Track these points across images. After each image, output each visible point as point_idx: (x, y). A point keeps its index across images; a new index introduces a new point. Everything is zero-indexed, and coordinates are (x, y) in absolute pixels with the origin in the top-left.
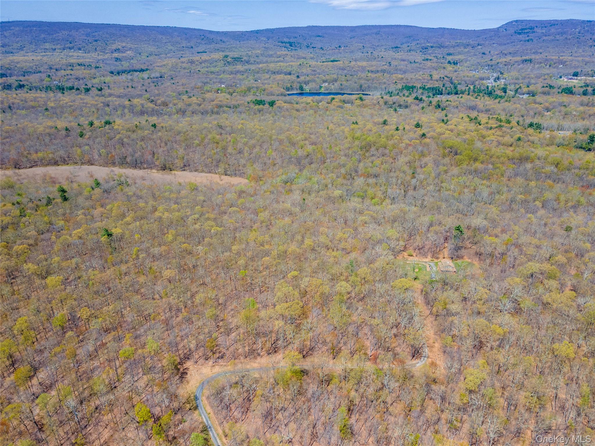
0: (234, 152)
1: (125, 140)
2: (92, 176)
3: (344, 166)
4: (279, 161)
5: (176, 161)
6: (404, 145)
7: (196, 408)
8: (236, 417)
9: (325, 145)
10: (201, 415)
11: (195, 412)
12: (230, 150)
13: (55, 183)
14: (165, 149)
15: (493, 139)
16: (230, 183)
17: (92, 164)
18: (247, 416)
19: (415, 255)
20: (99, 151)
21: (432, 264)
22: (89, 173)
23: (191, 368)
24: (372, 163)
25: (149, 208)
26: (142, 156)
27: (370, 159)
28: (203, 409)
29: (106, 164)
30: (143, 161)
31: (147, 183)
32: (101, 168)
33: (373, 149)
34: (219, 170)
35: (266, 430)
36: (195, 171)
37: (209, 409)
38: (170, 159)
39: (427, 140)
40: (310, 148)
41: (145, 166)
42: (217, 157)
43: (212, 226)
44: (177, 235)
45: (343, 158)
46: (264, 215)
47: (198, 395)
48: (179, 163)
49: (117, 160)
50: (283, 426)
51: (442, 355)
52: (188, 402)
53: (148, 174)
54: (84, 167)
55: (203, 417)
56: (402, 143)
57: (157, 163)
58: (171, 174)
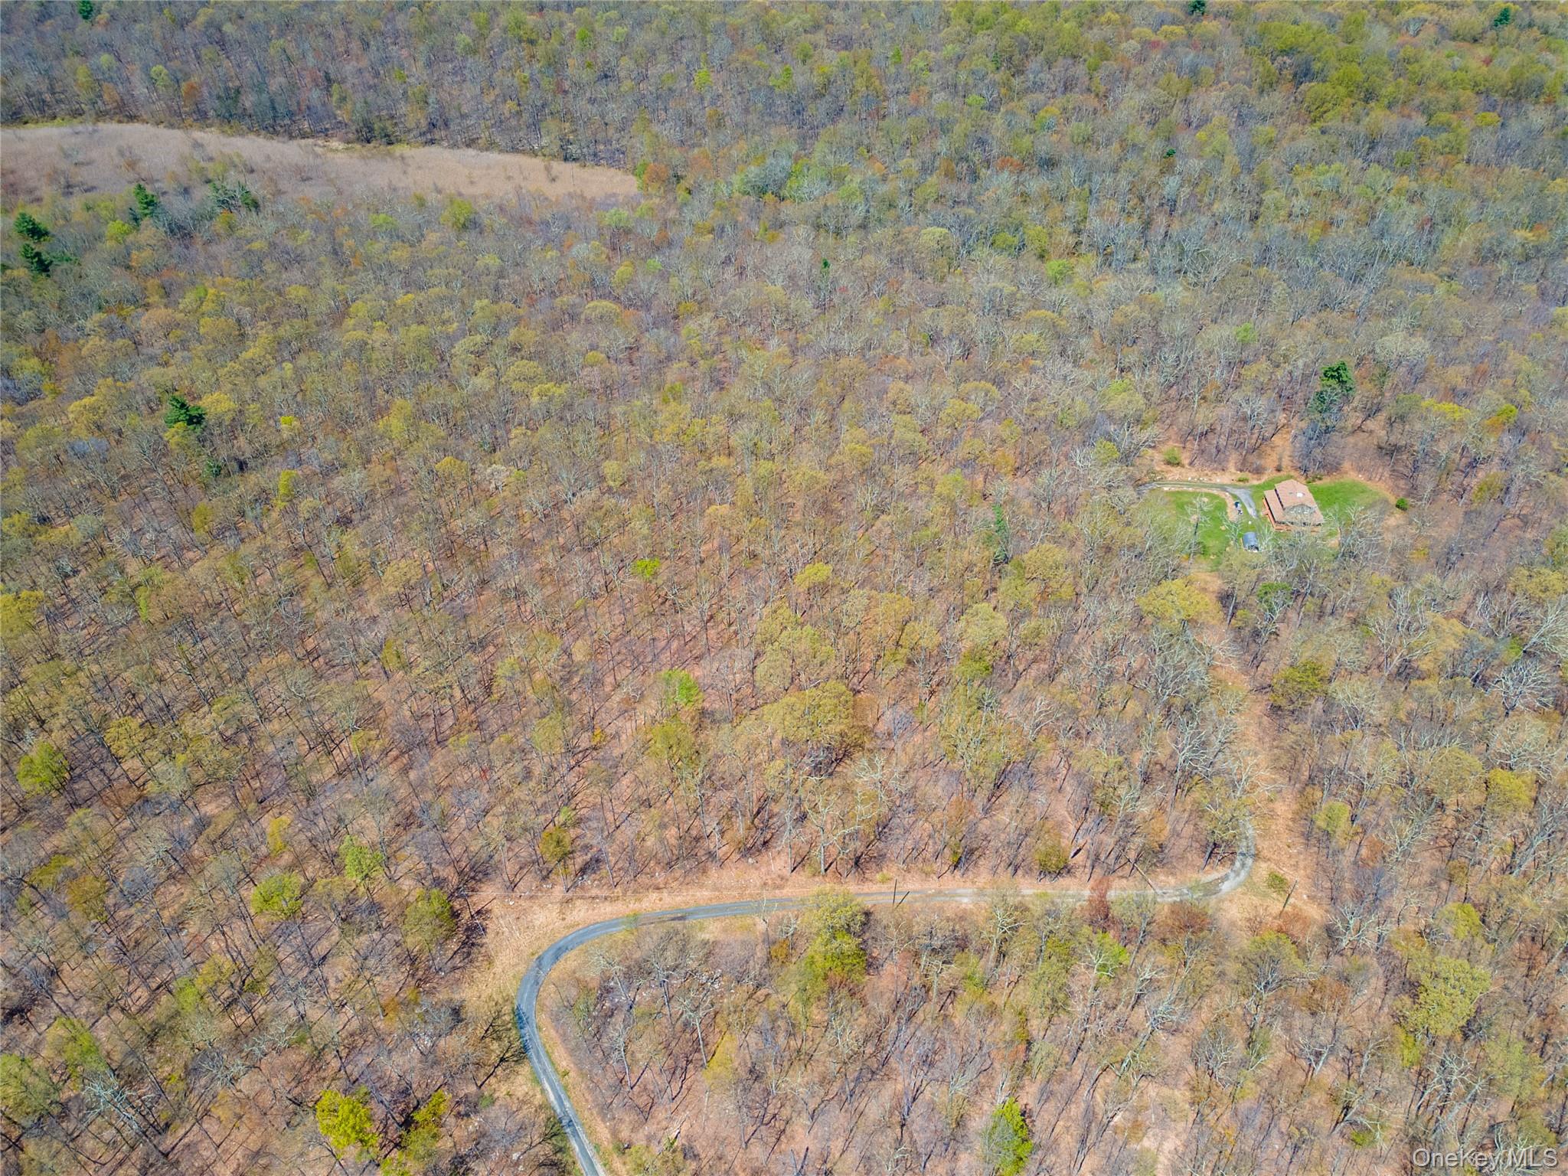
0: (586, 76)
1: (228, 28)
2: (132, 165)
3: (944, 128)
4: (732, 106)
5: (403, 108)
6: (1133, 45)
7: (522, 1054)
8: (650, 1087)
9: (878, 50)
10: (537, 1081)
11: (518, 1068)
12: (574, 67)
13: (15, 192)
14: (364, 63)
15: (1425, 15)
16: (583, 198)
17: (132, 118)
18: (687, 1083)
19: (1186, 462)
20: (146, 69)
21: (1241, 494)
22: (121, 153)
23: (497, 908)
24: (1033, 113)
25: (323, 305)
26: (293, 88)
27: (1026, 101)
28: (544, 1059)
29: (174, 118)
30: (294, 108)
31: (313, 192)
32: (163, 131)
33: (1034, 64)
34: (544, 142)
35: (750, 1130)
36: (468, 146)
37: (564, 1062)
38: (381, 101)
39: (1210, 26)
40: (831, 60)
41: (306, 126)
42: (532, 95)
43: (531, 380)
44: (421, 415)
45: (940, 97)
46: (698, 328)
47: (524, 1007)
48: (414, 117)
49: (211, 105)
50: (805, 1120)
51: (1301, 848)
52: (493, 1031)
53: (317, 156)
54: (108, 127)
55: (547, 1086)
56: (1129, 37)
57: (342, 115)
58: (389, 154)
